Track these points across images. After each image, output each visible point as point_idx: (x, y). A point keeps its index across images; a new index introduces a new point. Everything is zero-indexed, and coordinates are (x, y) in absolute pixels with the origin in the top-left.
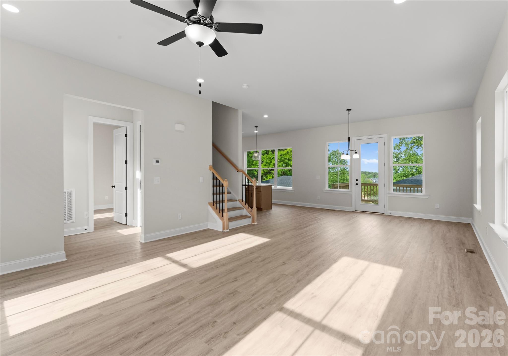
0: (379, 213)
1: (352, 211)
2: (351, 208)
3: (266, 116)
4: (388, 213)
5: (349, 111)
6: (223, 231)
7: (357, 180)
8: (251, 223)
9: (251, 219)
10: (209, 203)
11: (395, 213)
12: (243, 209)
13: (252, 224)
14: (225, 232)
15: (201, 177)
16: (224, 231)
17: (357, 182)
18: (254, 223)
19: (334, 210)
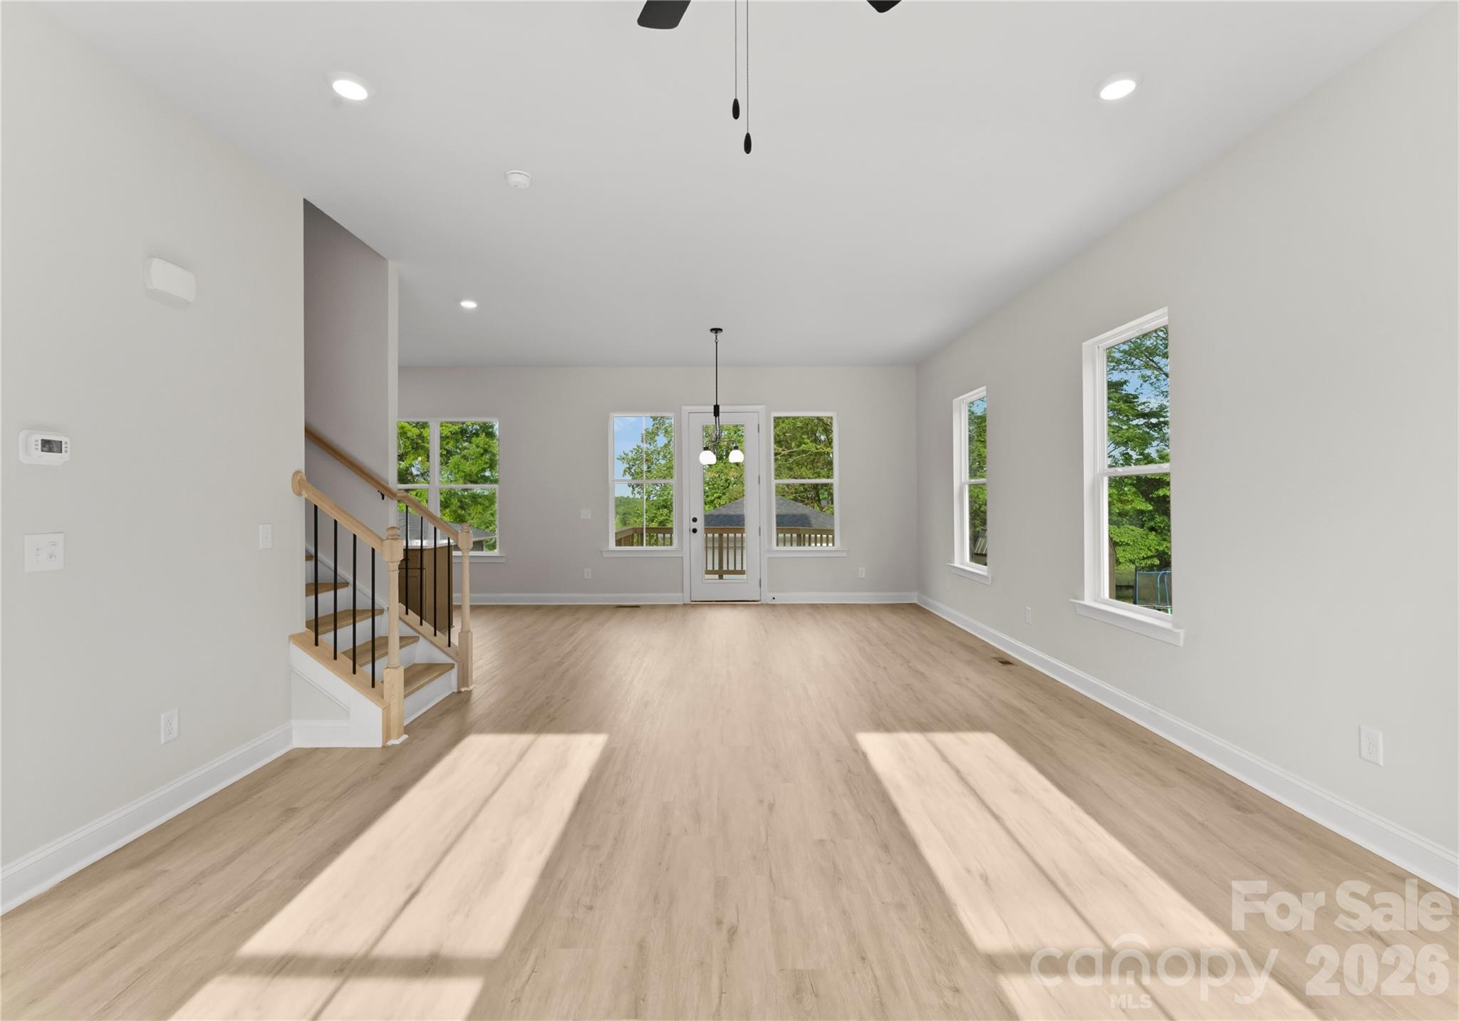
0: (748, 601)
1: (682, 603)
2: (680, 594)
3: (469, 305)
4: (767, 598)
5: (716, 333)
6: (384, 747)
7: (695, 520)
8: (456, 691)
9: (453, 675)
10: (296, 639)
11: (784, 598)
12: (415, 639)
13: (459, 692)
14: (393, 746)
15: (261, 527)
16: (390, 743)
17: (694, 525)
18: (468, 686)
19: (637, 606)
